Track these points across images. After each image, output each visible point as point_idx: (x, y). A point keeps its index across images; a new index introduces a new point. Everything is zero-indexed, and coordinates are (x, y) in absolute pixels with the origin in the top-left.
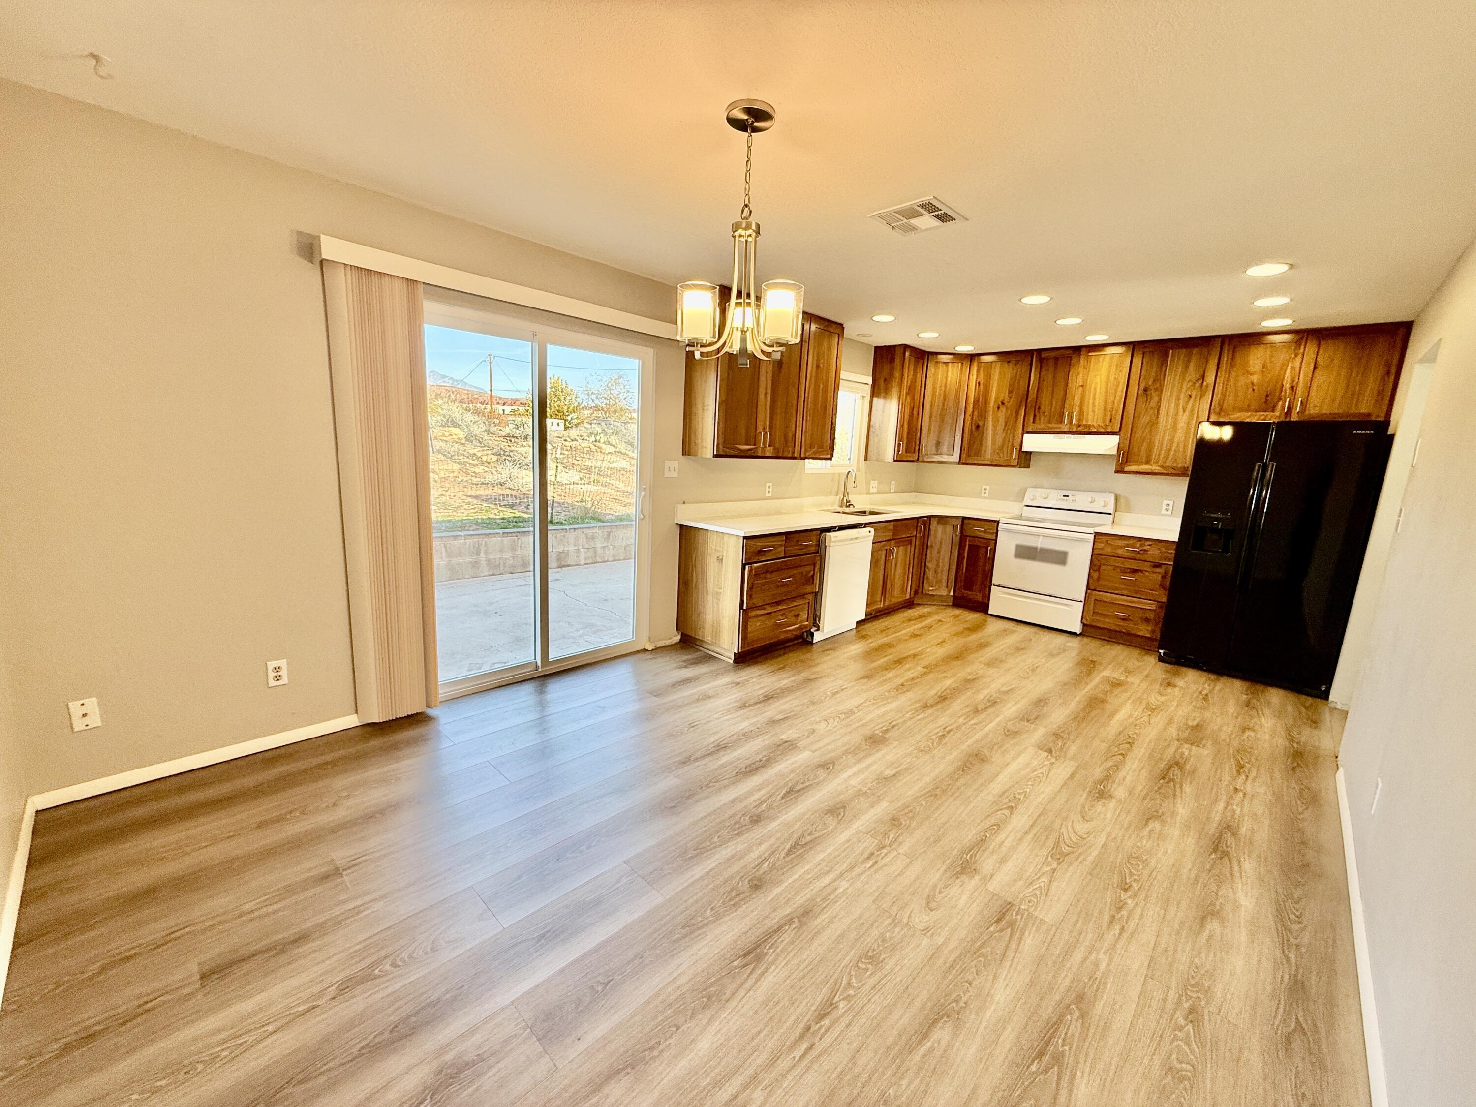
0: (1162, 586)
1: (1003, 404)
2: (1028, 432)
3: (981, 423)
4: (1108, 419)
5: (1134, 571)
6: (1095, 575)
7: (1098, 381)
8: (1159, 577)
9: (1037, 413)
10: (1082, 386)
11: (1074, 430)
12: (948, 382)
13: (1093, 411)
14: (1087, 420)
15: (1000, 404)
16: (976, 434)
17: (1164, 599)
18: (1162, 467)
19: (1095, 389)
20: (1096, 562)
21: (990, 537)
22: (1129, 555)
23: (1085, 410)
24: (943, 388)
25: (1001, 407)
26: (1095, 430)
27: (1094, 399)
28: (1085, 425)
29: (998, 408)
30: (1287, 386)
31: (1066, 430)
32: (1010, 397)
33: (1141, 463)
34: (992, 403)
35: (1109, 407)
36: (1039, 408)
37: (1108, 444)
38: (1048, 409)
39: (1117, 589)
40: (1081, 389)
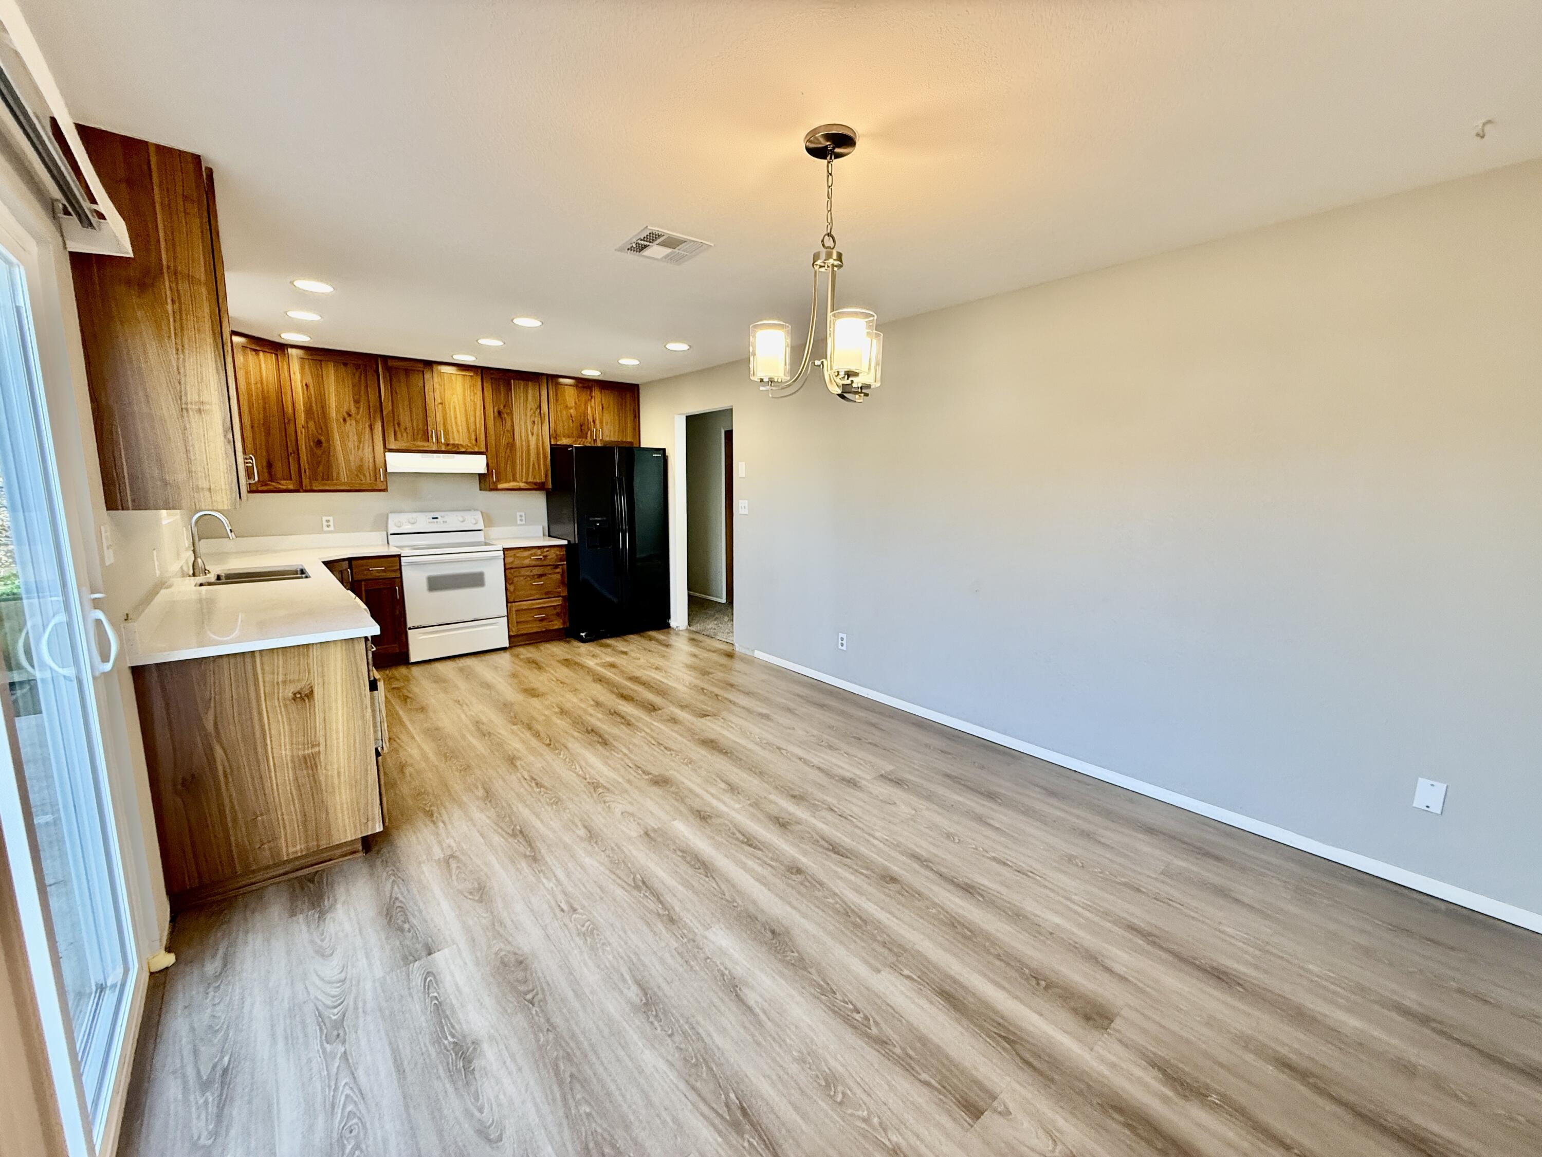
0: (562, 582)
1: (350, 415)
2: (391, 450)
3: (323, 438)
4: (473, 437)
5: (540, 576)
6: (511, 588)
7: (456, 400)
8: (559, 576)
9: (397, 429)
10: (441, 403)
11: (443, 449)
12: (264, 379)
13: (458, 431)
14: (454, 439)
15: (346, 416)
16: (319, 452)
17: (565, 593)
18: (526, 483)
19: (455, 408)
20: (509, 575)
21: (393, 575)
22: (534, 563)
23: (450, 428)
24: (259, 385)
25: (348, 419)
26: (463, 450)
27: (456, 418)
28: (454, 445)
29: (344, 420)
30: (591, 419)
31: (434, 448)
32: (358, 408)
33: (510, 481)
34: (333, 413)
35: (472, 427)
36: (399, 424)
37: (478, 464)
38: (409, 425)
39: (531, 595)
40: (440, 406)
